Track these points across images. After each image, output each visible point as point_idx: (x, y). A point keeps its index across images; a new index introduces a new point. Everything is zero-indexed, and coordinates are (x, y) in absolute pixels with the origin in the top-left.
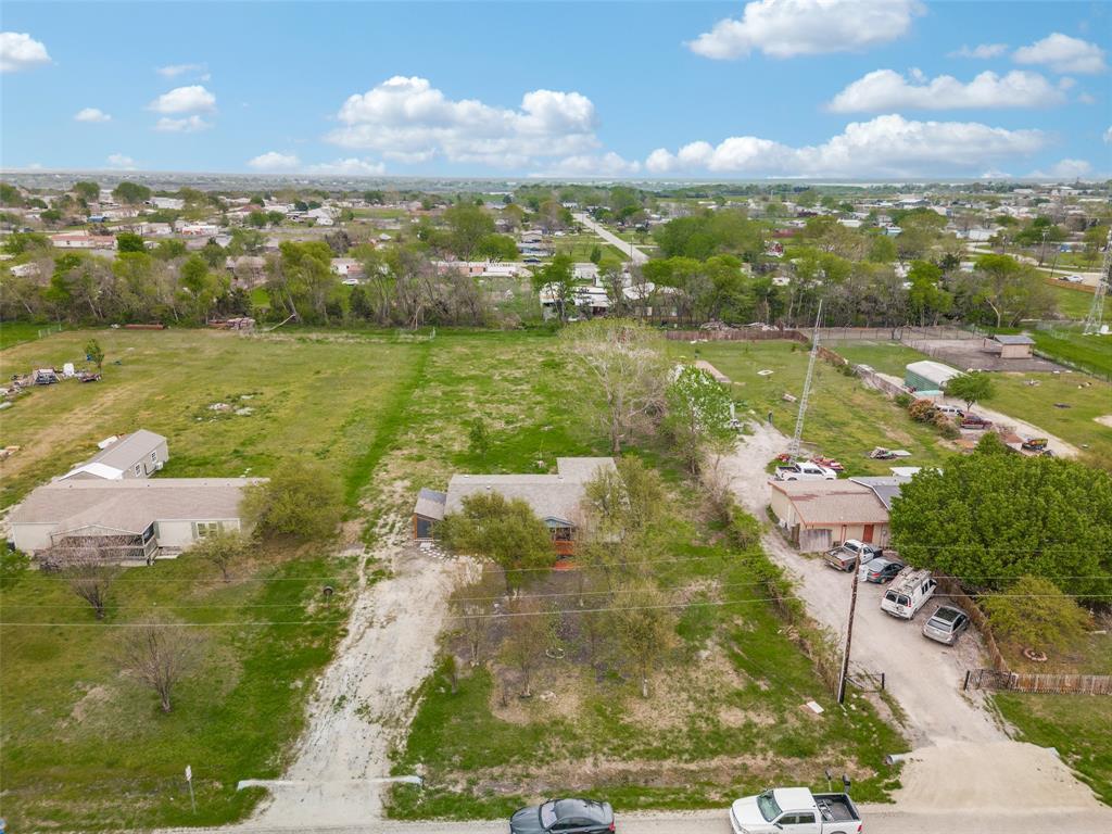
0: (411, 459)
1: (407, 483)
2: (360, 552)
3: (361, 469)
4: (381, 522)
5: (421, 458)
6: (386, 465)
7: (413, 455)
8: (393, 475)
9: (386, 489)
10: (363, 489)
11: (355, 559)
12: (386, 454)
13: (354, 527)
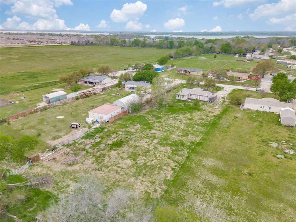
0: (212, 112)
1: (215, 107)
2: (226, 100)
3: (225, 112)
4: (222, 103)
5: (210, 112)
6: (219, 112)
7: (211, 113)
8: (218, 110)
9: (220, 107)
10: (225, 108)
11: (226, 99)
12: (218, 115)
13: (227, 103)
